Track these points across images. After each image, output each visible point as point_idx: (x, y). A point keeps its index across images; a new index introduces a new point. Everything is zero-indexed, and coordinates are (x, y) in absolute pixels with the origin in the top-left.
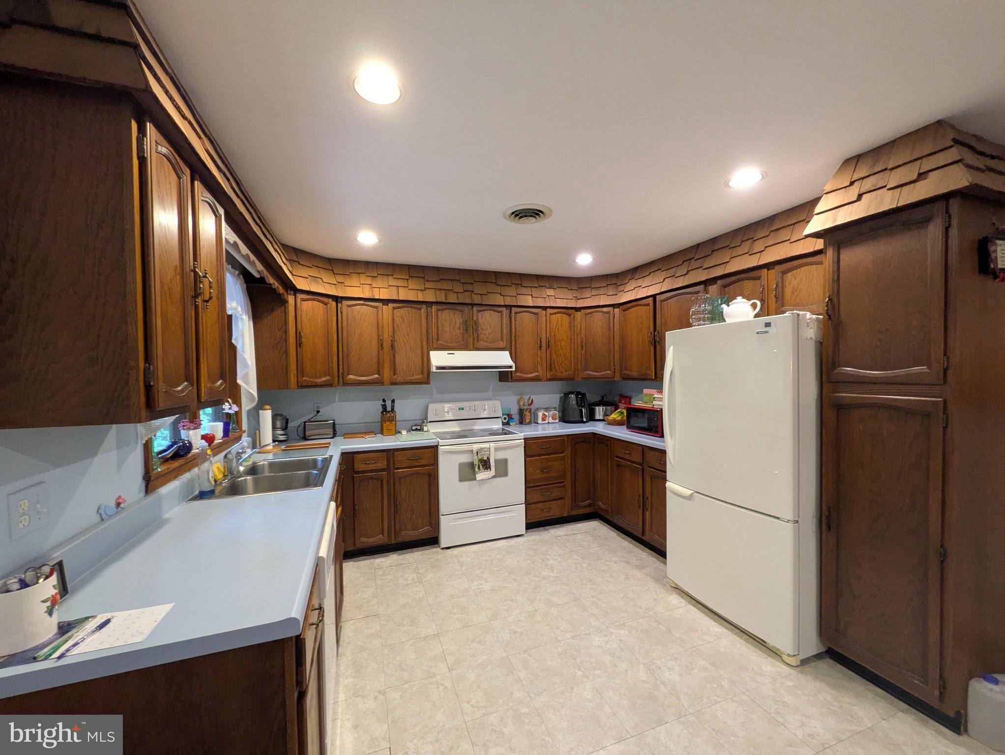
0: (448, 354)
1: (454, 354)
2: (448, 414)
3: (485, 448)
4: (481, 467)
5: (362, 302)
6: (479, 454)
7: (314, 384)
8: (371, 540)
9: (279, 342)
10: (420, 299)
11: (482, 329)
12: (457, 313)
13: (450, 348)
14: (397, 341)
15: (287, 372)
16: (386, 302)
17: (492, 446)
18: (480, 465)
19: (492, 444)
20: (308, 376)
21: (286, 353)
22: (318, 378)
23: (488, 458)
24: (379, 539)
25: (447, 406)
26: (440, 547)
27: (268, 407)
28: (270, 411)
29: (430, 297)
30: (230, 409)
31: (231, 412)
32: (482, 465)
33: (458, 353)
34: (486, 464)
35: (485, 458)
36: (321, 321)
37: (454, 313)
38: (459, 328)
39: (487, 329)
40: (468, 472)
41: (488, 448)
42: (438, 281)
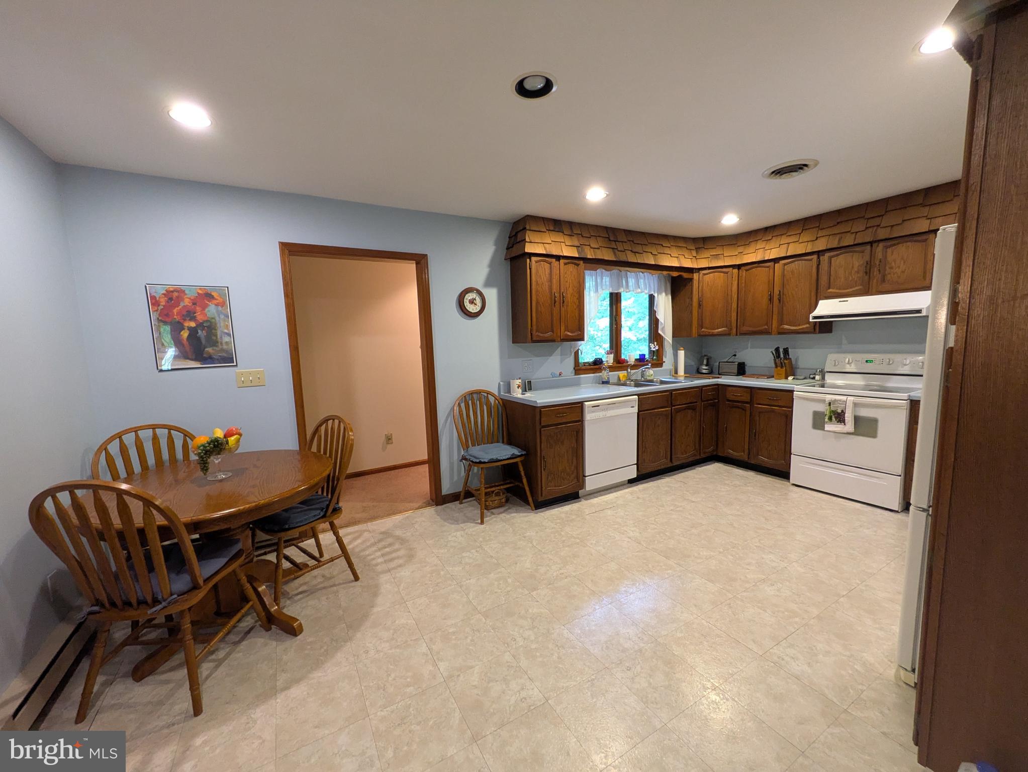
0: (840, 301)
1: (847, 301)
2: (850, 366)
3: (840, 400)
4: (834, 419)
5: (756, 265)
6: (832, 406)
7: (711, 334)
8: (735, 454)
9: (688, 306)
10: (809, 251)
11: (891, 268)
12: (856, 255)
13: (844, 295)
14: (786, 295)
15: (691, 325)
16: (776, 260)
17: (850, 400)
18: (833, 417)
19: (852, 398)
20: (706, 328)
21: (691, 312)
22: (713, 329)
23: (842, 411)
24: (743, 456)
25: (848, 357)
26: (789, 482)
27: (682, 348)
28: (683, 351)
29: (821, 245)
30: (654, 348)
31: (654, 349)
32: (835, 417)
33: (851, 300)
34: (839, 417)
35: (839, 411)
36: (721, 286)
37: (853, 256)
38: (858, 272)
39: (899, 267)
40: (818, 421)
41: (844, 401)
42: (835, 225)
